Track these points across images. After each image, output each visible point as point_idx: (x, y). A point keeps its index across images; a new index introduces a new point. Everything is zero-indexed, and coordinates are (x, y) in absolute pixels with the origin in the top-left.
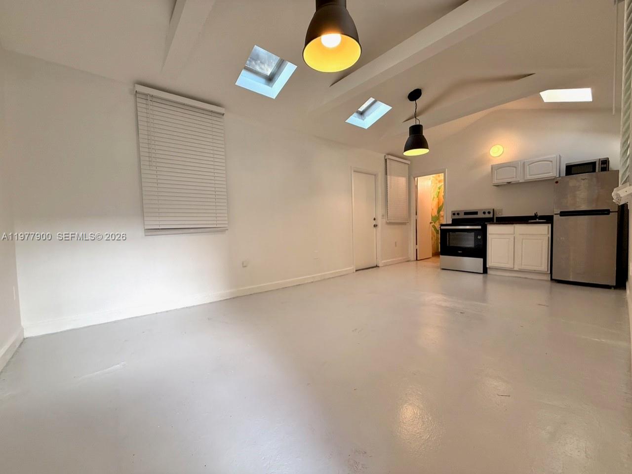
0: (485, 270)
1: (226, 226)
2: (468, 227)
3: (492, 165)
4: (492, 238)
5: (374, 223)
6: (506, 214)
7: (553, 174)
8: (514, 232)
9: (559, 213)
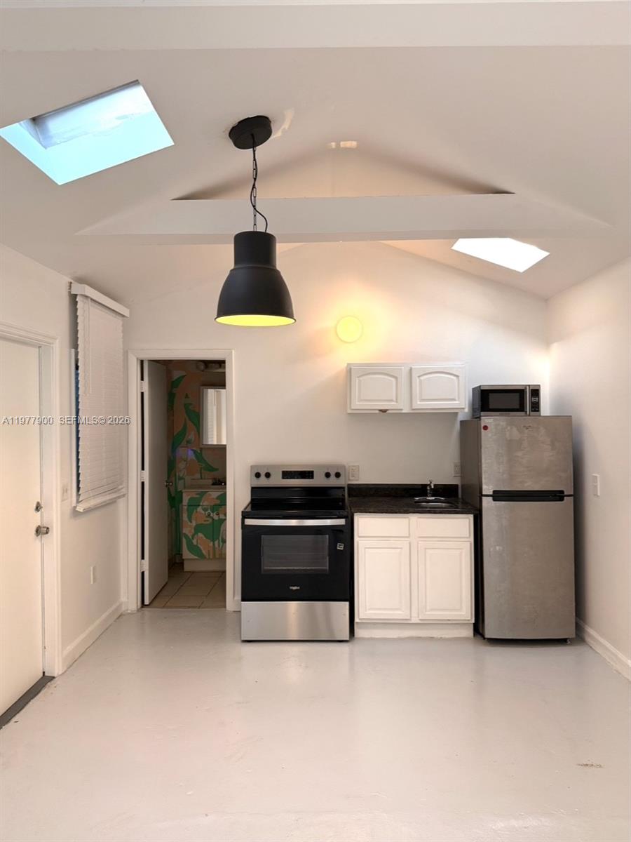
0: (352, 631)
3: (348, 365)
5: (36, 520)
8: (409, 534)
9: (491, 493)
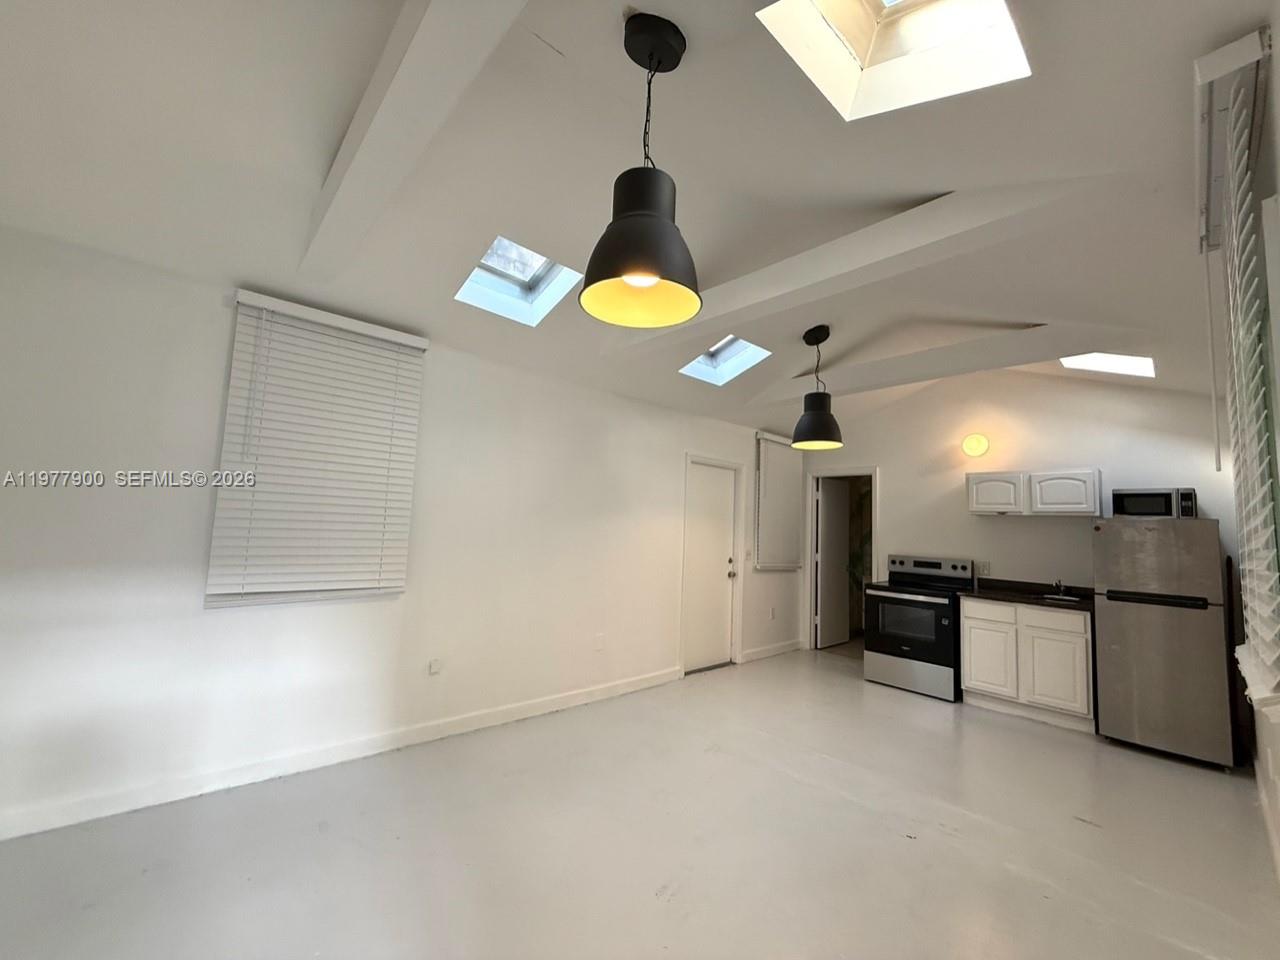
0: (959, 695)
1: (402, 583)
2: (921, 598)
3: (967, 475)
4: (971, 628)
5: (730, 568)
6: (998, 572)
7: (1088, 506)
8: (1016, 620)
9: (1105, 592)
